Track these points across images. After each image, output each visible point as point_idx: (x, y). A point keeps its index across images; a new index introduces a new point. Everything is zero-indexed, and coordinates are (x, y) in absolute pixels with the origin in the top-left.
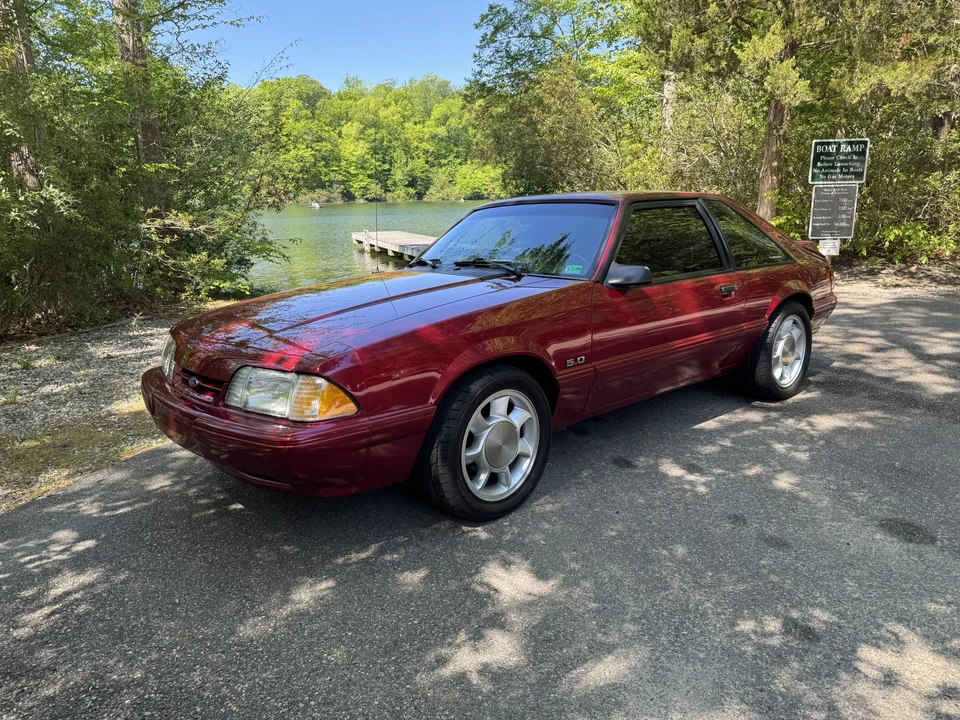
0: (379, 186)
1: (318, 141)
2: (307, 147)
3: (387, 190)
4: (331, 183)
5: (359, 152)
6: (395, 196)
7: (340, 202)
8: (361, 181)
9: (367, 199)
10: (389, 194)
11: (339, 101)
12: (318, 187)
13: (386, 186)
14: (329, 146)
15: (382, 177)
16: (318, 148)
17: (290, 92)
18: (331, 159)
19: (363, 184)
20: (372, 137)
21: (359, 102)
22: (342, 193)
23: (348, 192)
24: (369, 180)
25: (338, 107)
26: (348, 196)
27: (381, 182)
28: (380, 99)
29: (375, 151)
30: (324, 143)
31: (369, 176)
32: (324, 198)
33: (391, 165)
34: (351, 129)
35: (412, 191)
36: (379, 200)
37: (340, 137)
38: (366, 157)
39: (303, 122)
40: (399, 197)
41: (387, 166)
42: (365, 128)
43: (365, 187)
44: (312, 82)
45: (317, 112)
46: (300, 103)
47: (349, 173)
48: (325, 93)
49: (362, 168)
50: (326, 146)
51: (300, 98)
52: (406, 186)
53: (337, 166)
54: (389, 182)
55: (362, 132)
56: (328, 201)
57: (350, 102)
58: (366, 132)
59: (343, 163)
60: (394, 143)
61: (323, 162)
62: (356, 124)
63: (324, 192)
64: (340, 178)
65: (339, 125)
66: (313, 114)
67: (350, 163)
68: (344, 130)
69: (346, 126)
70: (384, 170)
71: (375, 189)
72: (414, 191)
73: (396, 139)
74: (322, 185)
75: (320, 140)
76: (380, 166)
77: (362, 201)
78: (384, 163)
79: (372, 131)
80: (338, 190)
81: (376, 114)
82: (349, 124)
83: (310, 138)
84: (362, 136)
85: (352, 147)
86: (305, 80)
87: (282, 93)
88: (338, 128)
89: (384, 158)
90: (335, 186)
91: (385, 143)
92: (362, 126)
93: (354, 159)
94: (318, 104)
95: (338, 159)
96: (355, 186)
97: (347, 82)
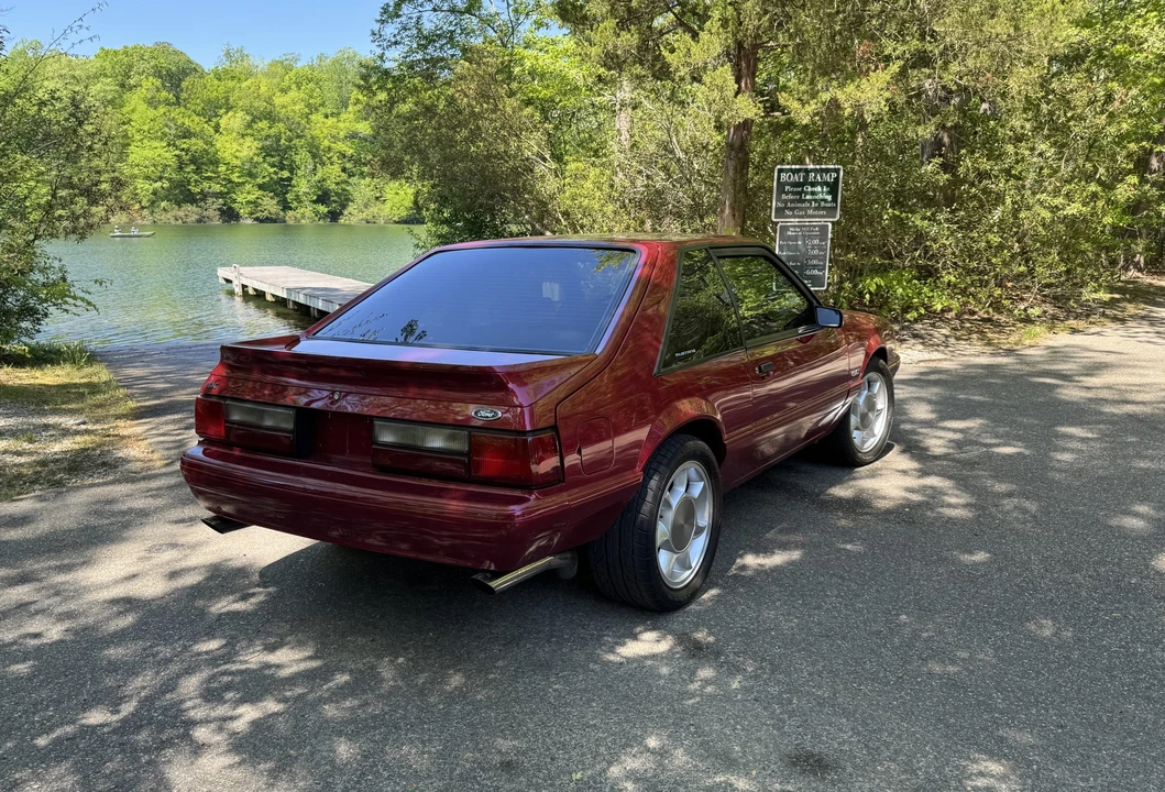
0: (275, 202)
1: (185, 137)
2: (169, 145)
3: (286, 207)
4: (204, 196)
5: (245, 153)
6: (299, 216)
7: (217, 222)
8: (249, 193)
9: (257, 219)
10: (290, 213)
11: (216, 82)
12: (186, 201)
13: (285, 199)
14: (201, 143)
15: (280, 189)
16: (184, 146)
17: (143, 66)
18: (203, 162)
19: (251, 197)
20: (263, 133)
21: (244, 85)
22: (219, 209)
23: (230, 208)
24: (260, 192)
25: (215, 90)
26: (230, 215)
27: (277, 195)
28: (275, 81)
29: (267, 152)
30: (193, 140)
31: (261, 187)
32: (195, 217)
33: (291, 173)
34: (233, 121)
35: (323, 209)
36: (274, 221)
37: (217, 131)
38: (256, 159)
39: (162, 109)
40: (303, 217)
41: (286, 174)
42: (253, 121)
43: (255, 202)
44: (176, 52)
45: (184, 95)
46: (158, 83)
47: (230, 181)
48: (195, 70)
49: (251, 175)
50: (196, 144)
51: (158, 74)
52: (315, 202)
53: (213, 172)
54: (289, 196)
55: (249, 126)
56: (199, 221)
57: (231, 84)
58: (255, 126)
59: (222, 168)
60: (296, 141)
61: (193, 167)
62: (240, 114)
63: (194, 208)
64: (217, 188)
65: (216, 116)
66: (178, 98)
67: (232, 169)
68: (223, 122)
69: (225, 118)
70: (282, 179)
71: (270, 205)
72: (326, 209)
73: (298, 137)
74: (191, 198)
75: (187, 134)
76: (276, 173)
77: (249, 221)
78: (282, 169)
79: (264, 124)
80: (213, 206)
81: (269, 101)
82: (230, 114)
83: (173, 132)
84: (249, 131)
85: (235, 146)
86: (164, 48)
87: (130, 67)
88: (214, 120)
89: (281, 162)
90: (210, 200)
91: (283, 141)
92: (248, 118)
93: (238, 163)
94: (184, 84)
95: (215, 162)
96: (239, 200)
97: (228, 54)
